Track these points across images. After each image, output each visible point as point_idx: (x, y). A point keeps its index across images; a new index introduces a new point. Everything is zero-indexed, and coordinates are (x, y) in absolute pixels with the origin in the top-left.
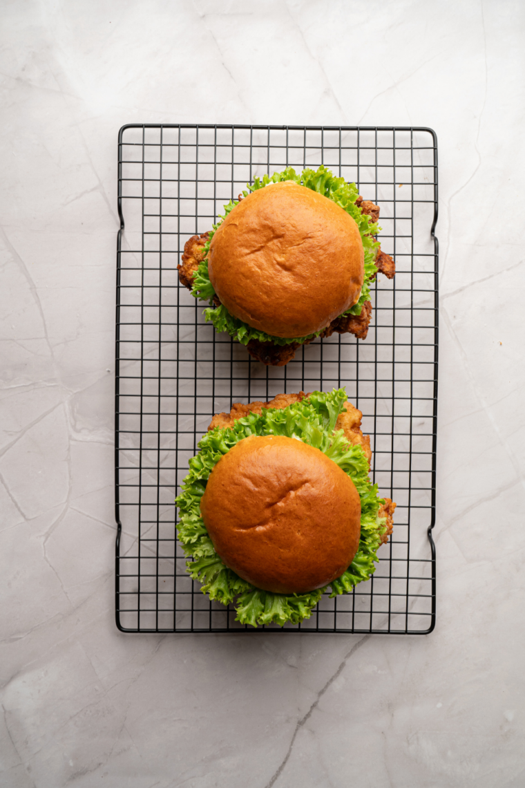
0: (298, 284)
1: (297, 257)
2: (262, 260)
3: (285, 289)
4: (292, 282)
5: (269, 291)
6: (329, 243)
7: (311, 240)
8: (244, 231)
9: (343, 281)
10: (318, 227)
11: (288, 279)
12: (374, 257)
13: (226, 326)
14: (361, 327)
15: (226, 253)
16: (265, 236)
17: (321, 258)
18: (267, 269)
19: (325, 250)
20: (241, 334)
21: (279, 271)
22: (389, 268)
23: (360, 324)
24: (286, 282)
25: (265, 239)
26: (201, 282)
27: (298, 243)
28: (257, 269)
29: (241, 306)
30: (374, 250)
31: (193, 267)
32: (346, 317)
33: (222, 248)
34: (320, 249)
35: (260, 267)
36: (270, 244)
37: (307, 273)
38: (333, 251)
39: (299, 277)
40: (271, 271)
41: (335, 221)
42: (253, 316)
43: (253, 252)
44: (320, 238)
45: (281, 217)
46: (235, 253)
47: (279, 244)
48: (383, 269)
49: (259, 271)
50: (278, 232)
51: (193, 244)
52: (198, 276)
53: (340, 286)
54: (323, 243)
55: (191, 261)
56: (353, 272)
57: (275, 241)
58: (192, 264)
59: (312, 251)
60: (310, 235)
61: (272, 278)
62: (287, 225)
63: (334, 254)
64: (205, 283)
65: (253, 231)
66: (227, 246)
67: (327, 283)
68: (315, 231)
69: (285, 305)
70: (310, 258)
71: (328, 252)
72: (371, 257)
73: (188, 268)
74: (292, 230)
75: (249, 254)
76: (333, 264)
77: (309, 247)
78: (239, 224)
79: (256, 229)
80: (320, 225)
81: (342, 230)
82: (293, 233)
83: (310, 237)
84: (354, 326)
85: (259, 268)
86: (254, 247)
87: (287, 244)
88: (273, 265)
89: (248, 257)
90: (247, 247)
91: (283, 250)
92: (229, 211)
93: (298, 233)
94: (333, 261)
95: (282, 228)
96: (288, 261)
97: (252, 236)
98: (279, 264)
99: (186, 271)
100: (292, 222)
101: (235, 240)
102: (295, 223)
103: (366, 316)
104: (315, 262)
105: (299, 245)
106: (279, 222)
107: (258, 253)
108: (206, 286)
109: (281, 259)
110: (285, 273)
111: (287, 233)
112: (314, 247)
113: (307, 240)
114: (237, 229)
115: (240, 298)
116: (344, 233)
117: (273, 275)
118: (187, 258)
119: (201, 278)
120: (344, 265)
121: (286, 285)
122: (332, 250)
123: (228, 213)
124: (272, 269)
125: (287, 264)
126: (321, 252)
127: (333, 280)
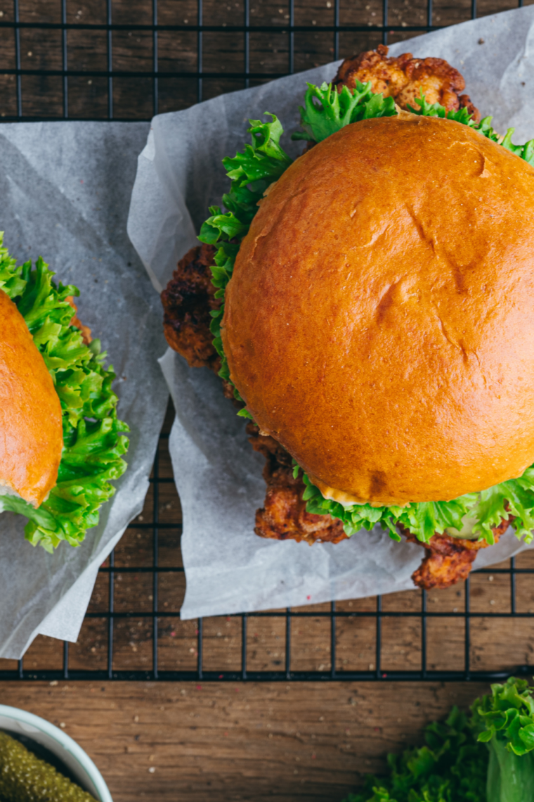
0: (347, 342)
1: (415, 332)
2: (397, 247)
3: (334, 310)
4: (352, 327)
5: (325, 271)
6: (458, 408)
7: (460, 361)
8: (467, 193)
9: (371, 454)
10: (495, 376)
11: (358, 317)
12: (454, 532)
13: (243, 177)
14: (282, 521)
15: (411, 157)
16: (458, 247)
17: (418, 392)
18: (378, 261)
19: (439, 399)
20: (221, 222)
21: (375, 292)
22: (438, 574)
23: (288, 516)
24: (350, 312)
25: (451, 247)
26: (344, 104)
27: (449, 329)
28: (375, 237)
29: (284, 210)
30: (474, 530)
31: (382, 84)
32: (295, 475)
33: (421, 145)
34: (440, 387)
35: (381, 241)
36: (440, 261)
37: (376, 362)
38: (439, 420)
39: (366, 342)
40: (372, 273)
41: (517, 417)
42: (263, 241)
43: (415, 219)
44: (468, 383)
45: (511, 281)
46: (410, 178)
47: (441, 283)
48: (433, 559)
49: (372, 243)
50: (470, 278)
51: (439, 76)
52: (359, 96)
53: (357, 447)
54: (457, 395)
55: (397, 78)
56: (395, 476)
57: (449, 274)
58: (388, 81)
59: (431, 367)
60: (471, 357)
61: (357, 276)
62: (490, 299)
63: (432, 424)
64: (342, 114)
65: (469, 217)
66: (426, 157)
67: (360, 413)
68: (483, 370)
69: (296, 316)
70: (416, 364)
71: (435, 408)
72: (453, 525)
73: (378, 72)
74: (479, 311)
75: (411, 213)
76: (406, 422)
77: (441, 359)
78: (485, 180)
79: (473, 223)
80: (500, 381)
81: (495, 437)
82: (472, 316)
83: (465, 358)
84: (281, 505)
85: (377, 243)
86: (429, 223)
87: (443, 303)
88: (389, 274)
89: (405, 212)
90: (427, 205)
91: (427, 296)
92: (523, 155)
93: (475, 329)
94: (413, 422)
95: (482, 286)
96: (402, 309)
97: (456, 215)
98: (394, 288)
99: (370, 68)
100: (501, 311)
101: (441, 174)
102: (499, 318)
103: (309, 528)
104: (406, 376)
105: (445, 333)
106: (495, 278)
107: (415, 234)
108: (333, 119)
109: (406, 293)
110: (374, 306)
111: (471, 301)
112: (442, 370)
113: (458, 351)
114: (472, 176)
115: (303, 205)
116: (490, 442)
117: (363, 278)
118: (403, 68)
119: (353, 104)
120: (408, 451)
121: (343, 313)
122: (442, 416)
123: (518, 153)
124: (379, 274)
125: (395, 310)
126: (433, 390)
127: (368, 426)
